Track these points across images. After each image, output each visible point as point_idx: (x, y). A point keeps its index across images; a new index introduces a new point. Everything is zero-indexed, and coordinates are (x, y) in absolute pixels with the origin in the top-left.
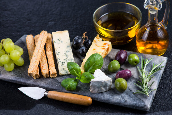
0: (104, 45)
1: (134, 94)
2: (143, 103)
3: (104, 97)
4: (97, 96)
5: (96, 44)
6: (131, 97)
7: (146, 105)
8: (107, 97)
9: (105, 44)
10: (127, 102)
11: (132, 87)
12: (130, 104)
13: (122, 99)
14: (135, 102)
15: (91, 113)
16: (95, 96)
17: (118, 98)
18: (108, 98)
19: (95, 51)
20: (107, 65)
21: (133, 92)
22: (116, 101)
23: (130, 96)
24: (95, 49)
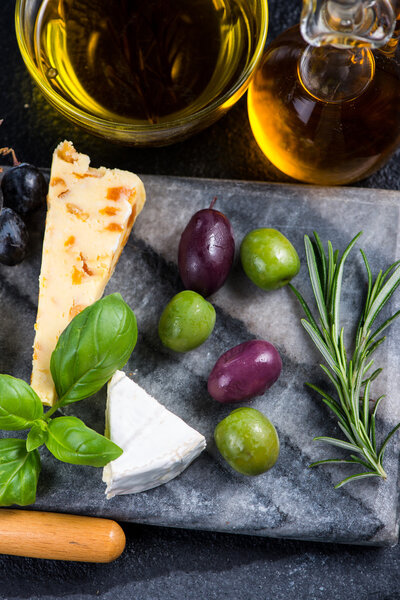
0: (112, 204)
1: (315, 468)
2: (365, 519)
3: (176, 507)
4: (142, 510)
5: (69, 199)
6: (303, 491)
7: (383, 526)
8: (189, 506)
9: (114, 194)
10: (290, 523)
11: (295, 427)
12: (307, 530)
13: (263, 509)
14: (328, 519)
15: (130, 586)
16: (132, 507)
17: (244, 504)
18: (198, 512)
19: (77, 249)
20: (145, 301)
21: (307, 458)
22: (240, 523)
23: (295, 483)
24: (71, 241)
